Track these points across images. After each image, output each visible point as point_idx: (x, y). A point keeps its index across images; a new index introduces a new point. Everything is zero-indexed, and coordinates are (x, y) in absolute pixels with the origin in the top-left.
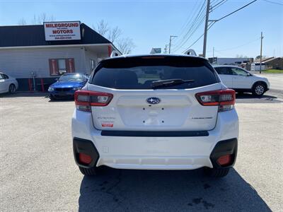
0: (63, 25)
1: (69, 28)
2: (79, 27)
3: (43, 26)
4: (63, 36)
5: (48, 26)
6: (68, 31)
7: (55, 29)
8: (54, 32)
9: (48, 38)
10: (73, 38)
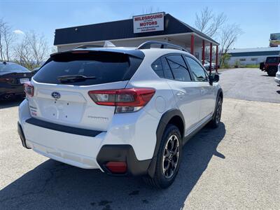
0: (149, 17)
1: (154, 20)
2: (163, 18)
3: (132, 20)
4: (148, 28)
5: (136, 19)
6: (153, 23)
7: (142, 22)
8: (141, 25)
9: (136, 31)
10: (157, 29)
